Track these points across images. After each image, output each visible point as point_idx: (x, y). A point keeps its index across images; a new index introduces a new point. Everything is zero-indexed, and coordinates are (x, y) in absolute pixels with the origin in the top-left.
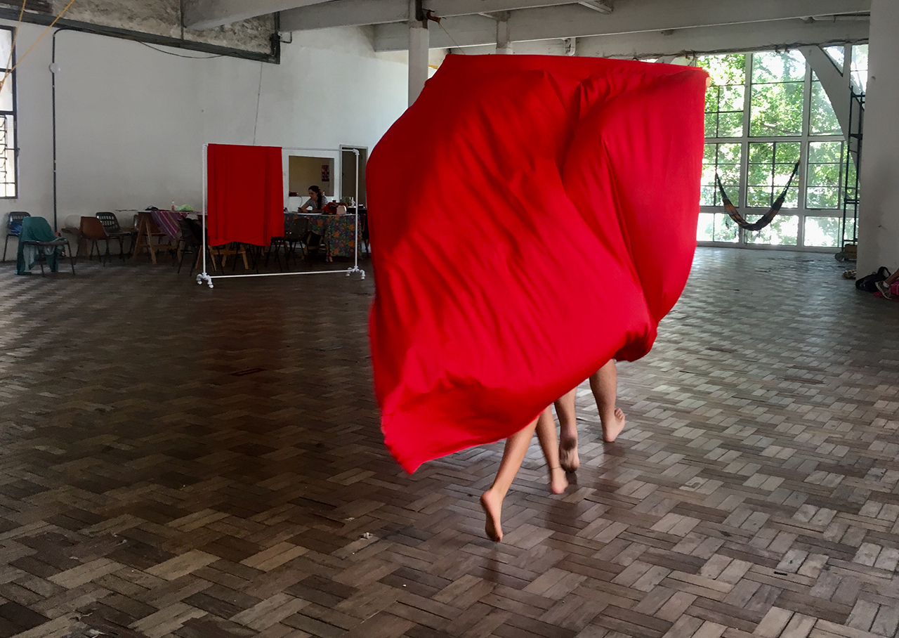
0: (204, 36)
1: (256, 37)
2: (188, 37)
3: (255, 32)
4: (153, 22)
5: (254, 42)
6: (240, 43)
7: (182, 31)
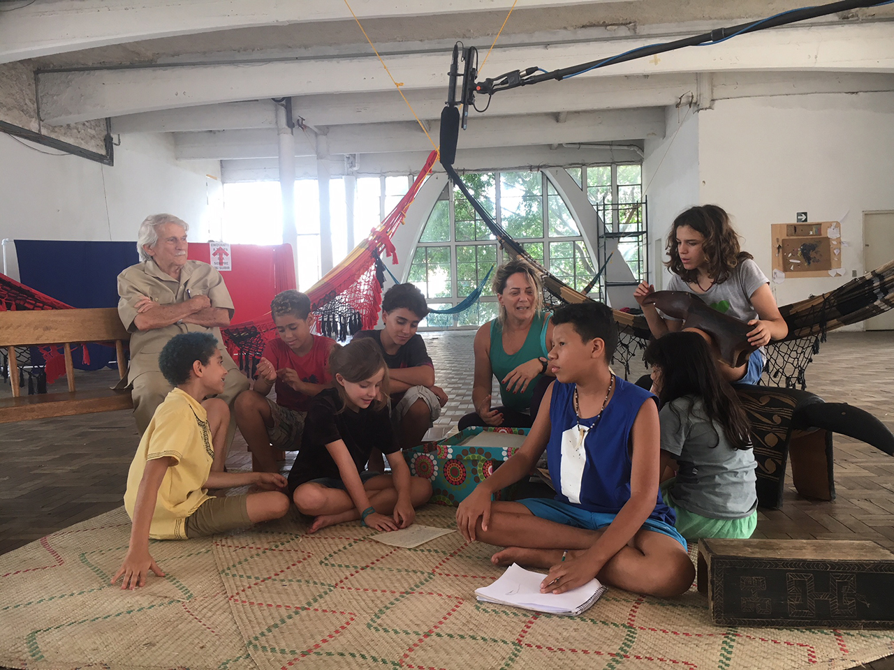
0: (56, 132)
1: (94, 136)
2: (44, 132)
3: (93, 132)
4: (16, 112)
5: (93, 142)
6: (82, 142)
7: (39, 125)
